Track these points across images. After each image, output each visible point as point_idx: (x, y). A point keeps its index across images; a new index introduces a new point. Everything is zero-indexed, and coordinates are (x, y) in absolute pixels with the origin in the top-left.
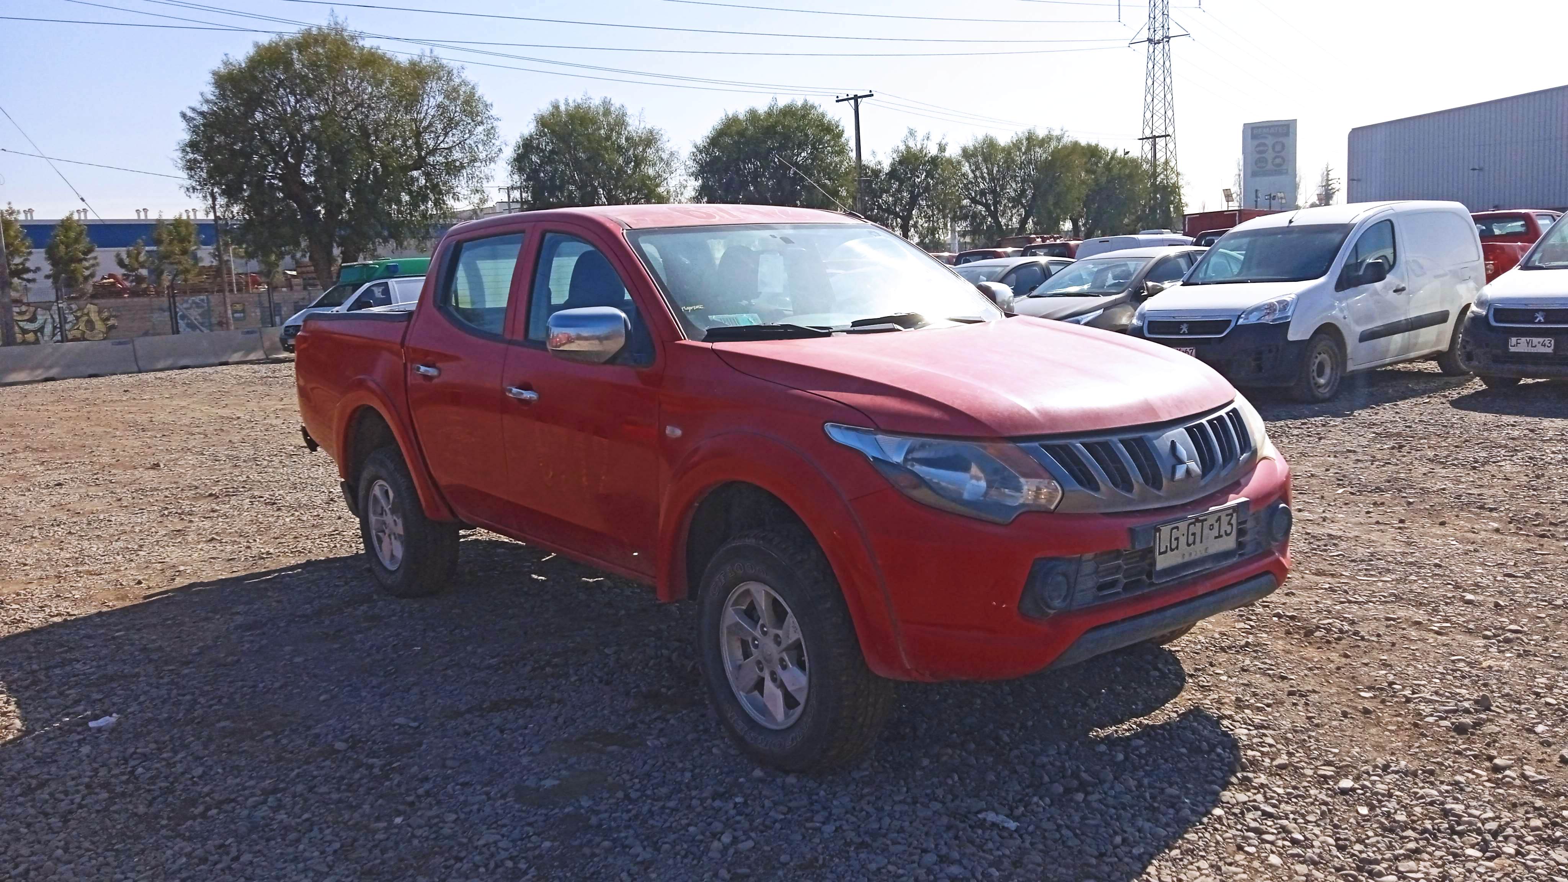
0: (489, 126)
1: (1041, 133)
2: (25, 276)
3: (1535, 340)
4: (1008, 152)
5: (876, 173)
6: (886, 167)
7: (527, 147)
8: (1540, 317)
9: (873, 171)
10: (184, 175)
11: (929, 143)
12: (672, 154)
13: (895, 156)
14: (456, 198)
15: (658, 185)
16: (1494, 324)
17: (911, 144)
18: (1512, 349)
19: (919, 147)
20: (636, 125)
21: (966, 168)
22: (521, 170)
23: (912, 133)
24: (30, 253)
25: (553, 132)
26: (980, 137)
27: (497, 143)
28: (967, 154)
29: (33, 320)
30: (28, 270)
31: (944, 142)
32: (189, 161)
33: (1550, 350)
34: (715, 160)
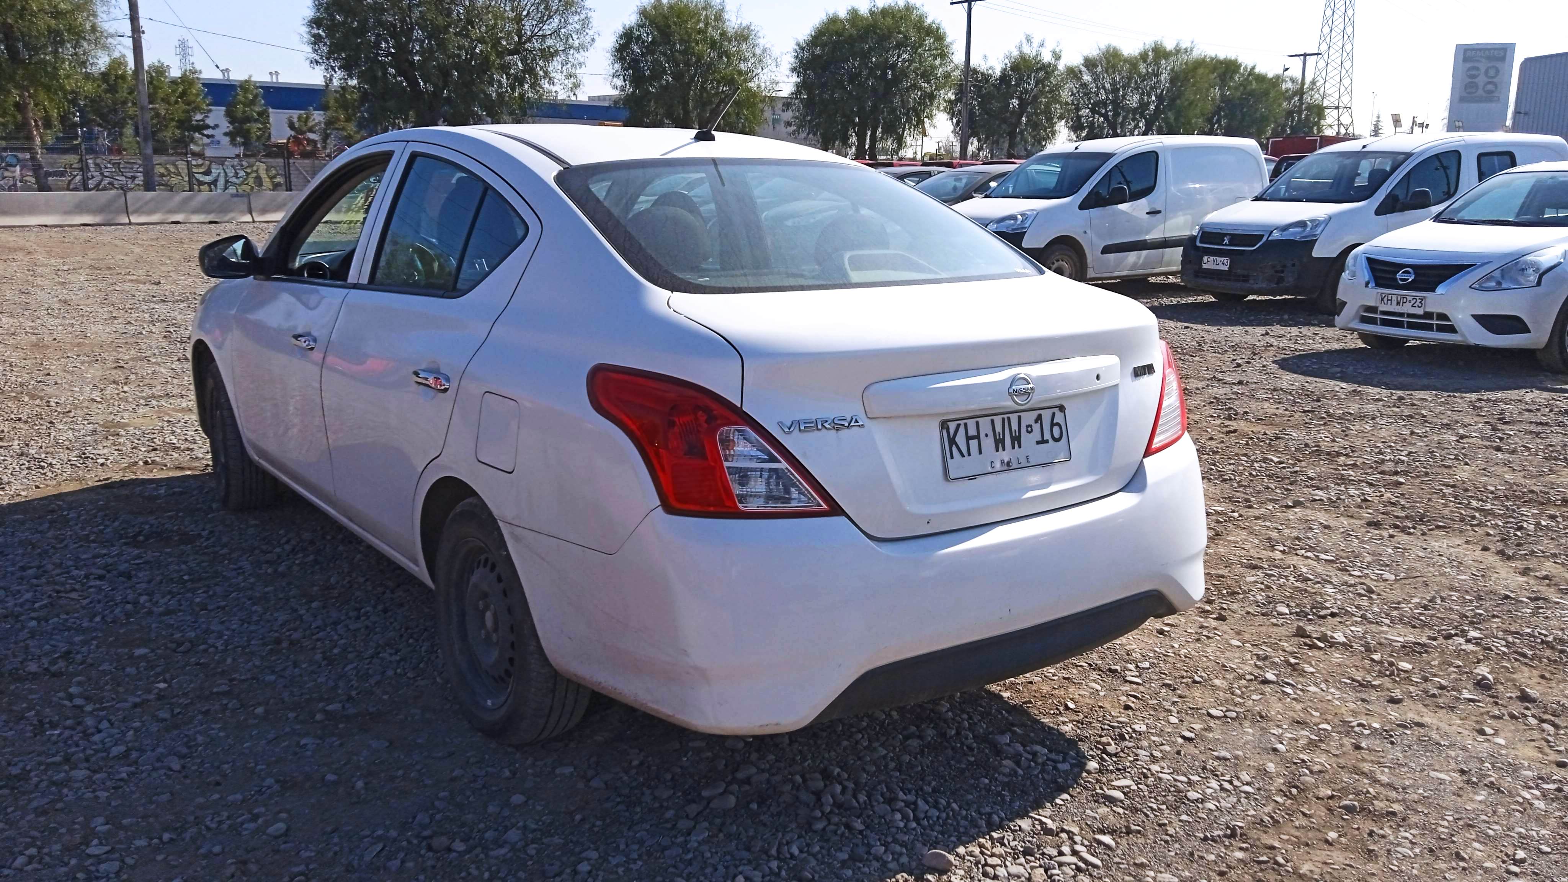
0: (583, 16)
1: (1169, 46)
2: (205, 132)
3: (1219, 259)
4: (1133, 63)
5: (986, 77)
6: (998, 73)
7: (628, 37)
8: (1226, 241)
9: (983, 74)
10: (309, 49)
11: (1042, 50)
12: (764, 50)
13: (1007, 61)
14: (551, 82)
15: (751, 80)
16: (1198, 244)
17: (1027, 50)
18: (1204, 266)
19: (1034, 54)
20: (733, 21)
21: (1087, 78)
22: (621, 59)
23: (1029, 40)
24: (210, 111)
25: (652, 22)
26: (1103, 47)
27: (591, 33)
28: (1090, 64)
29: (208, 173)
30: (208, 127)
31: (1057, 50)
32: (314, 36)
33: (1226, 268)
34: (815, 58)
